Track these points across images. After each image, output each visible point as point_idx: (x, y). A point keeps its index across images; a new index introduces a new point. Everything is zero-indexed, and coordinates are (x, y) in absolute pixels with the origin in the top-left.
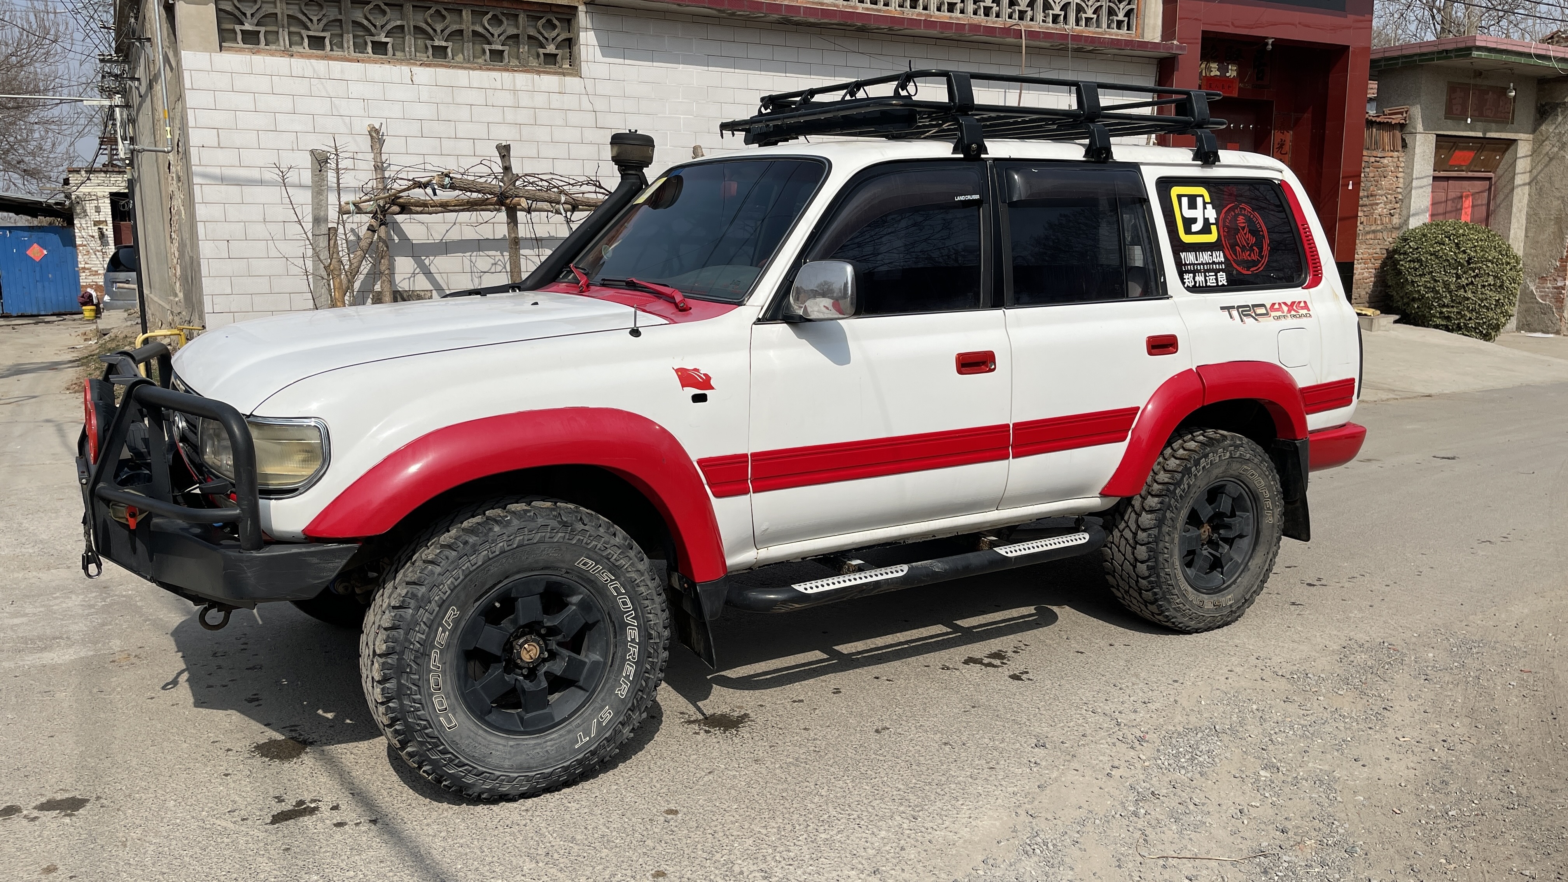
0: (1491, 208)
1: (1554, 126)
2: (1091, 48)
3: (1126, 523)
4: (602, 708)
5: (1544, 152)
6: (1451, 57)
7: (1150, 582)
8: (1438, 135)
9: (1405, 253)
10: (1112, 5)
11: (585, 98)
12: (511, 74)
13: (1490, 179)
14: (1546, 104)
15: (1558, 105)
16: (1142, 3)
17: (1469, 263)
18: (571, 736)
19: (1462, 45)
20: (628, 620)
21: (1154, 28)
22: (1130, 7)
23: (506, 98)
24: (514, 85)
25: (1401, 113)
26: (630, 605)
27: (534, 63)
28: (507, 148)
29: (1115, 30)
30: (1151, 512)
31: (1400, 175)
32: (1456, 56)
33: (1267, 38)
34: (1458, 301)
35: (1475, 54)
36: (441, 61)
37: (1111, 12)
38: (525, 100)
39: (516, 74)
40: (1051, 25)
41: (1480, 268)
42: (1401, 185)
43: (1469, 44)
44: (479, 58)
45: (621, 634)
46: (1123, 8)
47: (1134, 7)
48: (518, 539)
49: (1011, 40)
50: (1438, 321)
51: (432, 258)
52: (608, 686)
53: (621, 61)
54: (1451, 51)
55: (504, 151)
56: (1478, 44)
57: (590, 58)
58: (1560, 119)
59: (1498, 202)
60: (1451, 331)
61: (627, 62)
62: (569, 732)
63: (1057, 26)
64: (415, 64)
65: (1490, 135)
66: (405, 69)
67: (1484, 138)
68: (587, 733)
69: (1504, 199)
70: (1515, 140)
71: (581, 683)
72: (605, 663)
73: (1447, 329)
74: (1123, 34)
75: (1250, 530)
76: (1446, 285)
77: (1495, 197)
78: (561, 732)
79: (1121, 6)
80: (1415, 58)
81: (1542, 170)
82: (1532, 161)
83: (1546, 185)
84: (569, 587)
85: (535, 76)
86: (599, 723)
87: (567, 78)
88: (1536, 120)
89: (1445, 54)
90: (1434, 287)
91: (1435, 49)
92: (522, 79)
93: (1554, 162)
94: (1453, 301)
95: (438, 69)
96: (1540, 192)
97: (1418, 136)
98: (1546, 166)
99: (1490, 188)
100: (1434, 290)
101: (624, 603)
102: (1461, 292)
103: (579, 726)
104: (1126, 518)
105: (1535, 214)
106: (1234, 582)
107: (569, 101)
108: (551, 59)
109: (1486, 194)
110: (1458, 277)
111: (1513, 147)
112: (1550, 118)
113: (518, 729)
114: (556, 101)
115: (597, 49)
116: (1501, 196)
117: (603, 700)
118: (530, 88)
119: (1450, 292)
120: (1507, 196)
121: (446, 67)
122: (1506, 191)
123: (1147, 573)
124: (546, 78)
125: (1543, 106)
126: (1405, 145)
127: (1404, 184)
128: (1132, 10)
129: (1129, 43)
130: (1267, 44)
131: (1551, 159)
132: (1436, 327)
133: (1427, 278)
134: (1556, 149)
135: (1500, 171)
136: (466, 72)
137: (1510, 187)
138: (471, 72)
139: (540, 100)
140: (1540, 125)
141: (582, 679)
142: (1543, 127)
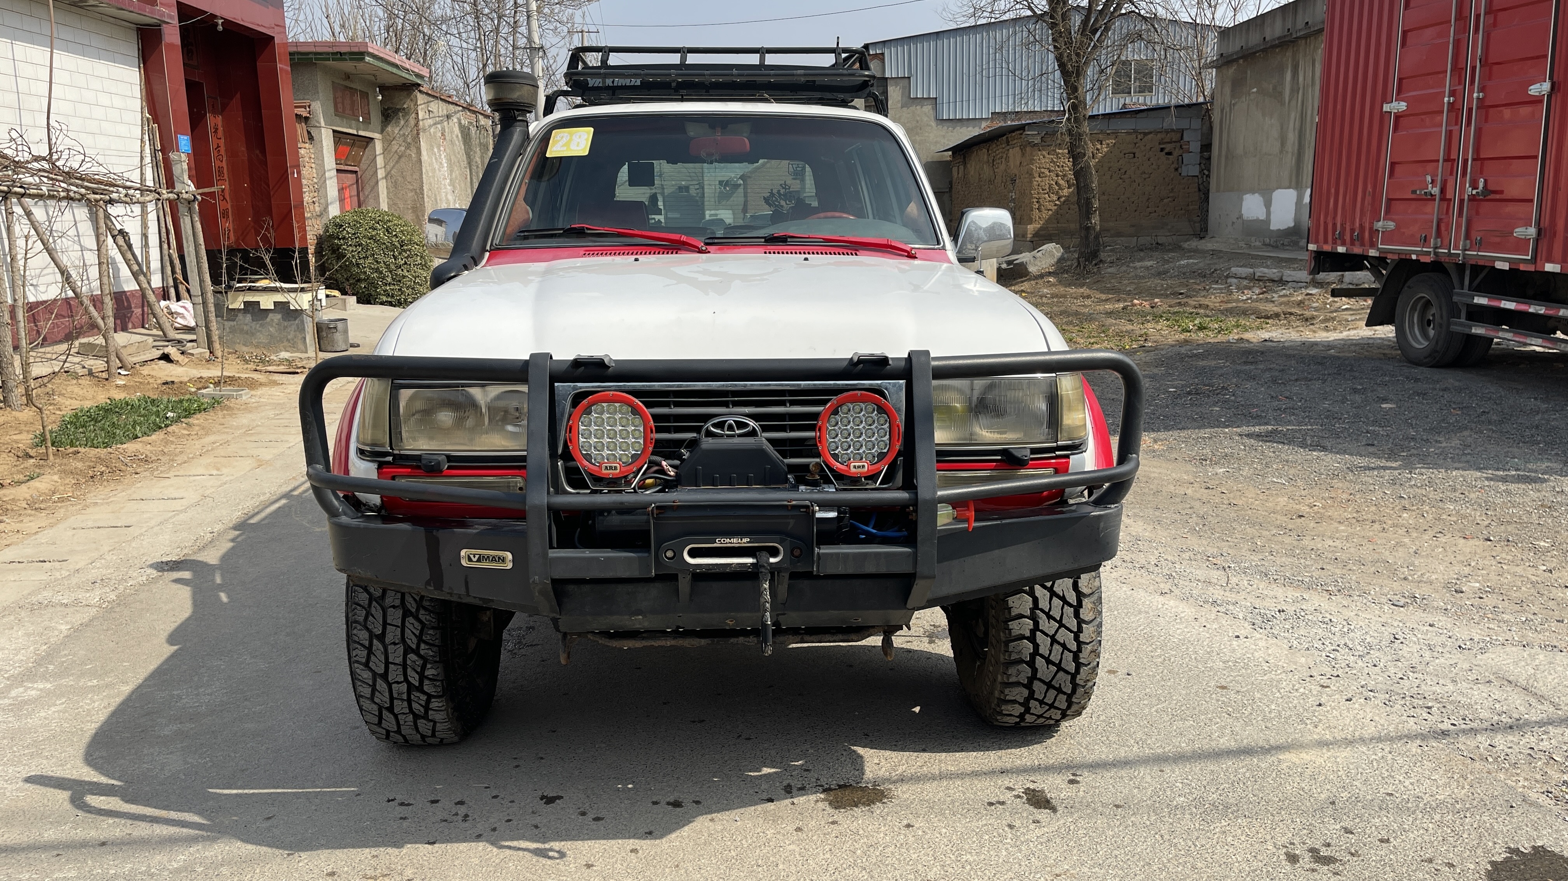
0: (362, 199)
1: (398, 129)
5: (393, 150)
6: (345, 59)
8: (334, 131)
9: (344, 238)
13: (356, 172)
14: (388, 109)
15: (399, 110)
17: (402, 246)
19: (356, 50)
25: (305, 107)
31: (313, 165)
32: (351, 59)
33: (217, 17)
34: (398, 280)
35: (367, 59)
41: (410, 250)
42: (315, 175)
43: (362, 50)
50: (385, 299)
54: (345, 54)
56: (370, 50)
58: (402, 122)
59: (367, 193)
60: (395, 306)
65: (361, 133)
67: (357, 136)
69: (371, 190)
70: (372, 139)
73: (391, 304)
76: (387, 266)
77: (363, 188)
80: (310, 56)
81: (394, 166)
82: (384, 158)
83: (400, 179)
88: (382, 122)
89: (339, 56)
90: (378, 268)
91: (330, 50)
93: (403, 159)
94: (393, 279)
96: (395, 184)
97: (323, 130)
98: (397, 162)
99: (357, 181)
100: (377, 270)
102: (399, 272)
105: (394, 204)
109: (355, 186)
110: (395, 258)
111: (371, 145)
112: (394, 121)
116: (367, 190)
119: (391, 272)
120: (373, 188)
122: (372, 183)
125: (386, 110)
126: (311, 138)
127: (318, 175)
130: (217, 24)
131: (400, 157)
132: (382, 303)
133: (370, 260)
134: (403, 148)
135: (363, 165)
137: (374, 181)
140: (386, 126)
142: (389, 129)
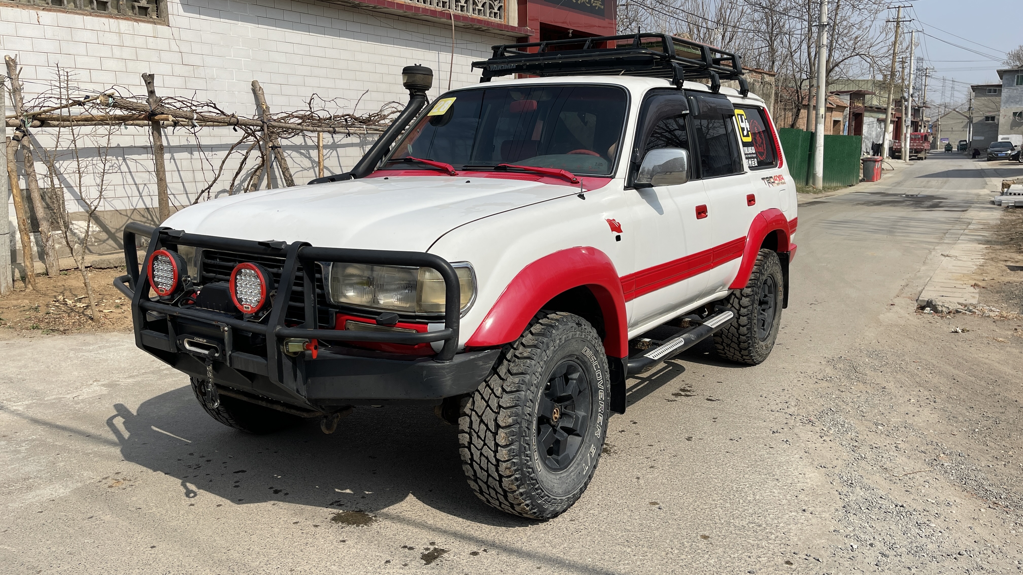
2: (486, 28)
3: (732, 305)
4: (590, 446)
6: (654, 47)
7: (747, 337)
10: (491, 2)
11: (173, 42)
12: (116, 21)
16: (506, 3)
18: (580, 467)
20: (600, 385)
21: (514, 19)
22: (500, 4)
23: (113, 39)
24: (119, 29)
26: (601, 376)
27: (130, 13)
28: (152, 76)
29: (493, 18)
30: (747, 296)
33: (569, 29)
36: (58, 7)
37: (491, 7)
38: (128, 41)
39: (120, 21)
40: (460, 12)
44: (87, 6)
45: (596, 396)
46: (497, 5)
47: (503, 5)
48: (564, 337)
49: (444, 20)
51: (61, 162)
52: (590, 431)
53: (198, 16)
55: (149, 79)
57: (175, 12)
61: (202, 17)
62: (578, 464)
63: (463, 13)
64: (39, 9)
66: (33, 12)
68: (587, 465)
71: (578, 432)
72: (587, 416)
74: (497, 20)
75: (772, 304)
78: (575, 465)
79: (496, 3)
84: (575, 367)
85: (135, 23)
86: (591, 456)
87: (159, 26)
92: (125, 25)
95: (58, 14)
101: (599, 375)
103: (581, 460)
104: (731, 302)
106: (769, 334)
107: (162, 44)
108: (144, 11)
113: (556, 467)
114: (151, 43)
115: (180, 5)
117: (589, 441)
118: (131, 32)
121: (63, 12)
123: (746, 332)
124: (142, 25)
128: (501, 6)
129: (500, 26)
130: (569, 33)
136: (81, 17)
138: (85, 17)
139: (140, 41)
141: (578, 428)
